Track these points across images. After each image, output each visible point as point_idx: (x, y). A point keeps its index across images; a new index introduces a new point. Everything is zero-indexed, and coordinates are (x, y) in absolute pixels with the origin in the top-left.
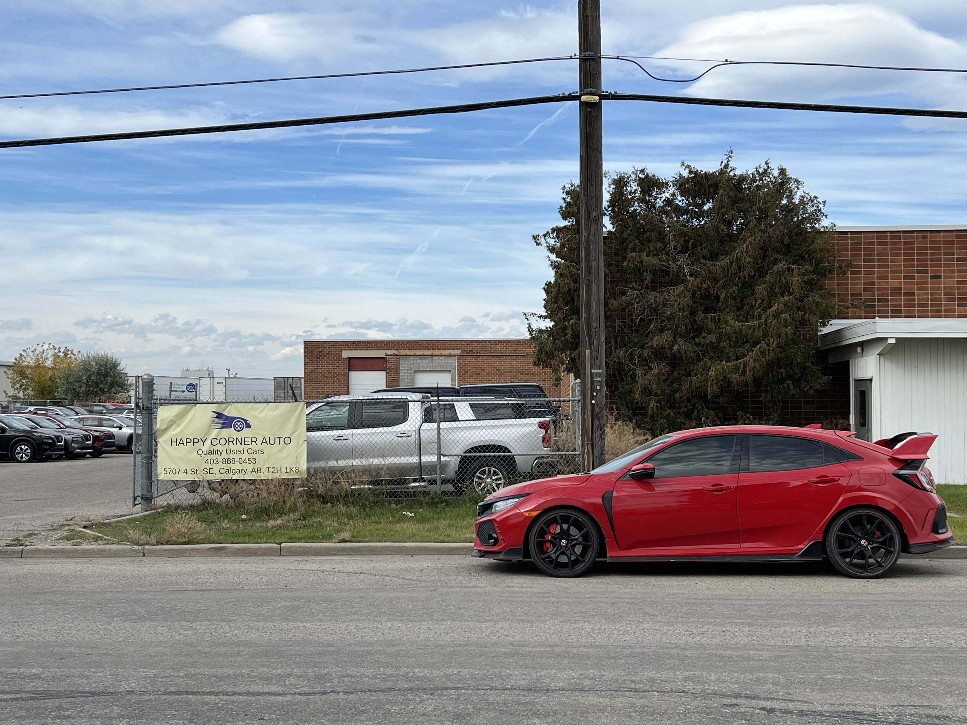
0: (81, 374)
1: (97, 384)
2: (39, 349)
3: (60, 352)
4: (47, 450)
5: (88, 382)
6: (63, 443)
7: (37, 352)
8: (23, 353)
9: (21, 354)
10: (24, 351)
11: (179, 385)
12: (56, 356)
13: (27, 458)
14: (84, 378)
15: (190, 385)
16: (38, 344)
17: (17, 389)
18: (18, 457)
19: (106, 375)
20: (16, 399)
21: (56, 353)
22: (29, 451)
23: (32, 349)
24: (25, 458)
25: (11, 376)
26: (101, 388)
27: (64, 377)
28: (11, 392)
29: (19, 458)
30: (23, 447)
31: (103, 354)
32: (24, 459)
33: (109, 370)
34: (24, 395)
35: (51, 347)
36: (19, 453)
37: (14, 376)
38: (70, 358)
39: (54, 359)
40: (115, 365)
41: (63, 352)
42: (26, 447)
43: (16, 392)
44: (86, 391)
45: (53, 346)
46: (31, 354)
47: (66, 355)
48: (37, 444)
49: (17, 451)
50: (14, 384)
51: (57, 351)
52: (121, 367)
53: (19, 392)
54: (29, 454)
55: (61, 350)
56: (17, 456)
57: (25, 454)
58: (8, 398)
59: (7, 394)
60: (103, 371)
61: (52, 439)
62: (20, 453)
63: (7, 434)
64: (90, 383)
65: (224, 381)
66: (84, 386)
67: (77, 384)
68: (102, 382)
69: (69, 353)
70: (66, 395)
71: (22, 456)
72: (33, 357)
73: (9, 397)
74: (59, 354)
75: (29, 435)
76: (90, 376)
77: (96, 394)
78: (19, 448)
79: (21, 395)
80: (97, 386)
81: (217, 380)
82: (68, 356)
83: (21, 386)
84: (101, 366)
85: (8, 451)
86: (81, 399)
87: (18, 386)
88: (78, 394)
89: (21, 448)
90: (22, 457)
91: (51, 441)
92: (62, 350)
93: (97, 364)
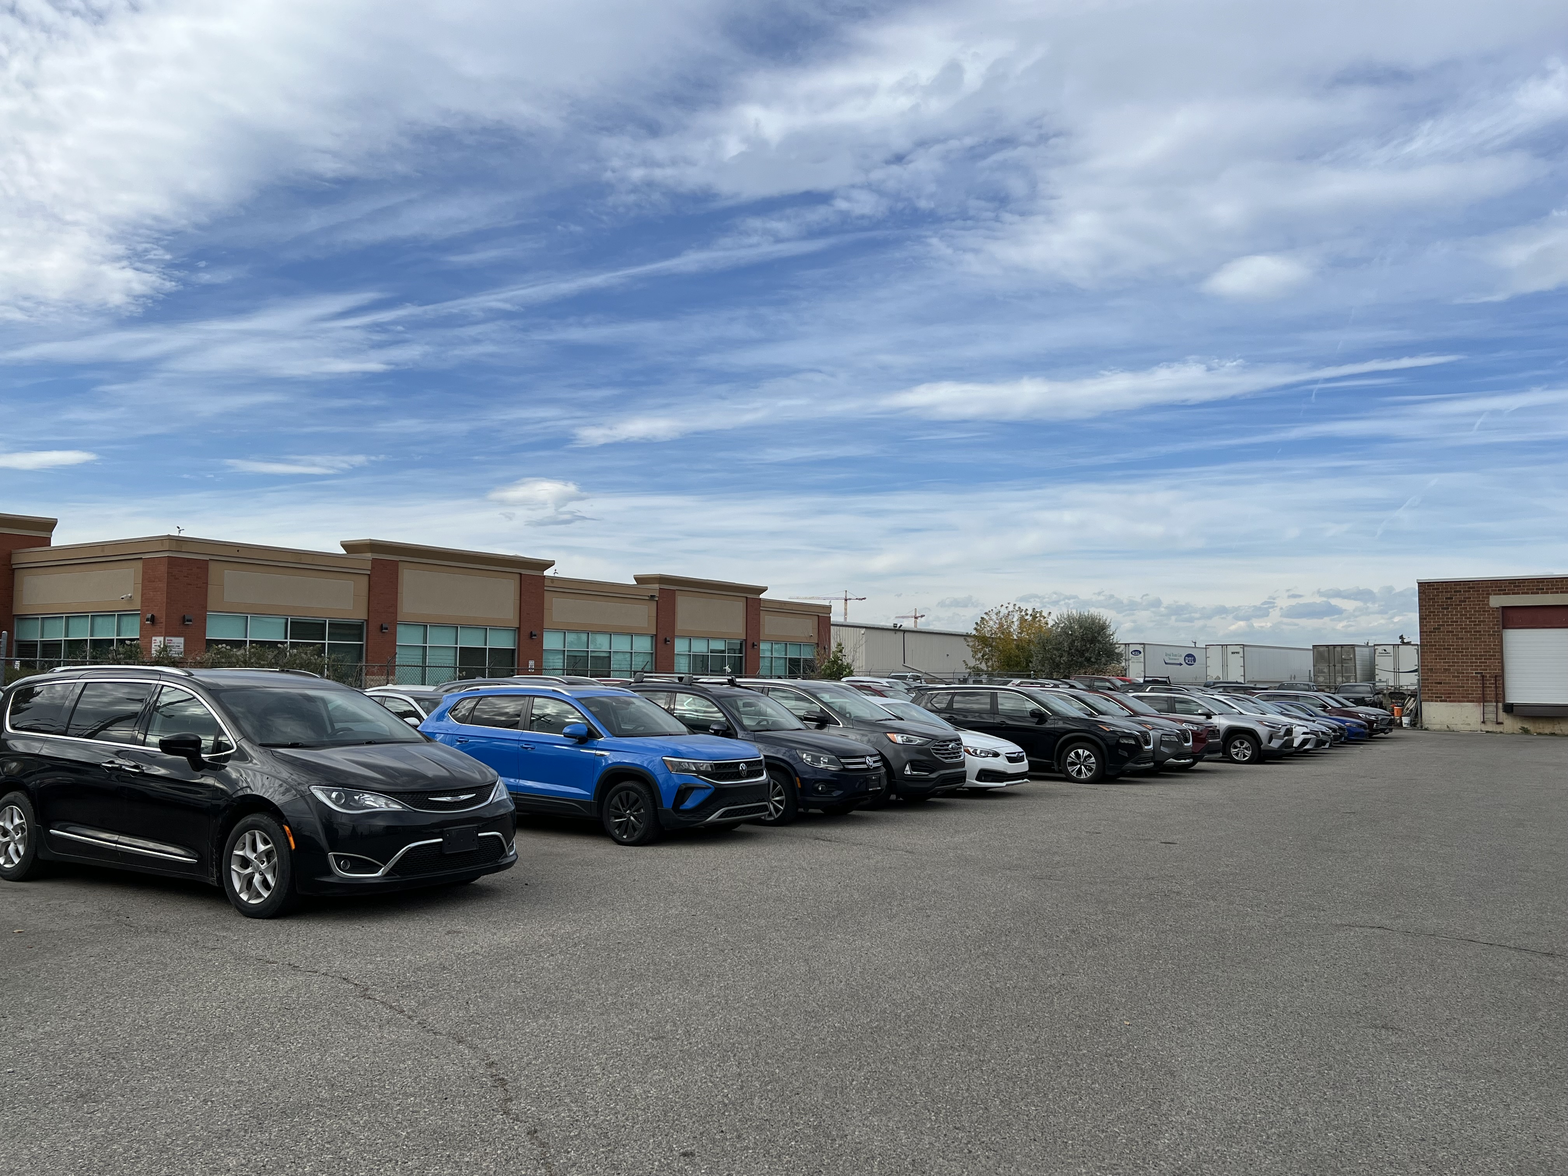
0: (1061, 639)
1: (1082, 653)
2: (1004, 611)
3: (1027, 614)
4: (1126, 760)
5: (1070, 649)
6: (1151, 746)
7: (1001, 615)
8: (985, 616)
9: (982, 618)
10: (986, 613)
11: (1176, 655)
12: (1022, 620)
13: (1089, 774)
14: (1066, 644)
15: (1189, 655)
16: (1002, 606)
17: (979, 659)
18: (1073, 770)
19: (1093, 640)
20: (977, 672)
21: (1023, 616)
22: (1093, 760)
23: (995, 611)
24: (1086, 774)
25: (971, 644)
26: (1086, 658)
27: (1039, 644)
28: (972, 663)
29: (1074, 774)
30: (1080, 751)
31: (1086, 614)
32: (1083, 777)
33: (1096, 635)
34: (988, 667)
35: (1017, 608)
36: (1073, 764)
37: (975, 644)
38: (1040, 621)
39: (1021, 623)
40: (1103, 628)
41: (1031, 615)
42: (1087, 753)
43: (978, 662)
44: (1068, 660)
45: (1019, 608)
46: (994, 617)
47: (1034, 617)
48: (1107, 745)
49: (1069, 760)
50: (975, 652)
51: (1023, 613)
52: (1110, 631)
53: (981, 663)
54: (1094, 766)
55: (1028, 612)
56: (1070, 769)
57: (1085, 767)
58: (969, 670)
59: (967, 665)
60: (1089, 636)
61: (1136, 738)
62: (1076, 764)
63: (1047, 725)
64: (1073, 651)
65: (1241, 650)
66: (1066, 654)
67: (1055, 652)
68: (1087, 650)
69: (1038, 615)
70: (1043, 666)
71: (1080, 768)
72: (997, 622)
73: (970, 668)
74: (1026, 618)
75: (1092, 729)
76: (1074, 641)
77: (1081, 666)
78: (1072, 754)
79: (983, 666)
80: (1082, 655)
81: (1231, 649)
82: (1037, 619)
83: (983, 656)
84: (1086, 628)
85: (1052, 759)
86: (1062, 671)
87: (980, 655)
88: (1058, 665)
89: (1077, 754)
90: (1079, 772)
91: (1133, 743)
92: (1030, 612)
93: (1081, 627)
